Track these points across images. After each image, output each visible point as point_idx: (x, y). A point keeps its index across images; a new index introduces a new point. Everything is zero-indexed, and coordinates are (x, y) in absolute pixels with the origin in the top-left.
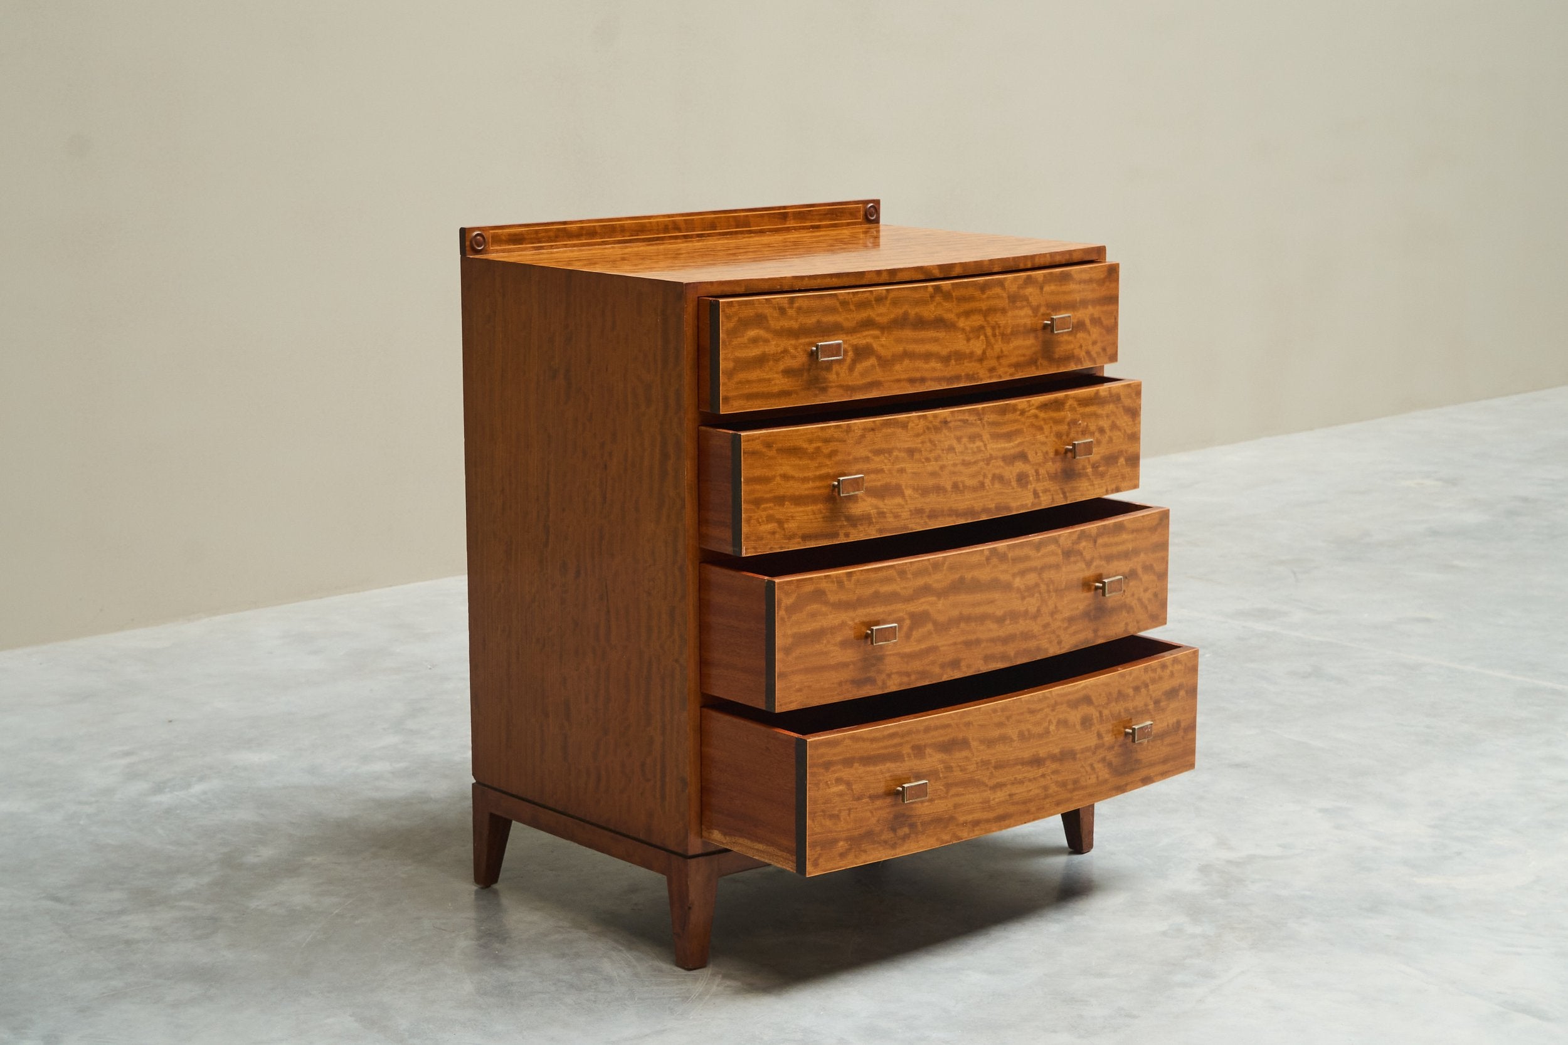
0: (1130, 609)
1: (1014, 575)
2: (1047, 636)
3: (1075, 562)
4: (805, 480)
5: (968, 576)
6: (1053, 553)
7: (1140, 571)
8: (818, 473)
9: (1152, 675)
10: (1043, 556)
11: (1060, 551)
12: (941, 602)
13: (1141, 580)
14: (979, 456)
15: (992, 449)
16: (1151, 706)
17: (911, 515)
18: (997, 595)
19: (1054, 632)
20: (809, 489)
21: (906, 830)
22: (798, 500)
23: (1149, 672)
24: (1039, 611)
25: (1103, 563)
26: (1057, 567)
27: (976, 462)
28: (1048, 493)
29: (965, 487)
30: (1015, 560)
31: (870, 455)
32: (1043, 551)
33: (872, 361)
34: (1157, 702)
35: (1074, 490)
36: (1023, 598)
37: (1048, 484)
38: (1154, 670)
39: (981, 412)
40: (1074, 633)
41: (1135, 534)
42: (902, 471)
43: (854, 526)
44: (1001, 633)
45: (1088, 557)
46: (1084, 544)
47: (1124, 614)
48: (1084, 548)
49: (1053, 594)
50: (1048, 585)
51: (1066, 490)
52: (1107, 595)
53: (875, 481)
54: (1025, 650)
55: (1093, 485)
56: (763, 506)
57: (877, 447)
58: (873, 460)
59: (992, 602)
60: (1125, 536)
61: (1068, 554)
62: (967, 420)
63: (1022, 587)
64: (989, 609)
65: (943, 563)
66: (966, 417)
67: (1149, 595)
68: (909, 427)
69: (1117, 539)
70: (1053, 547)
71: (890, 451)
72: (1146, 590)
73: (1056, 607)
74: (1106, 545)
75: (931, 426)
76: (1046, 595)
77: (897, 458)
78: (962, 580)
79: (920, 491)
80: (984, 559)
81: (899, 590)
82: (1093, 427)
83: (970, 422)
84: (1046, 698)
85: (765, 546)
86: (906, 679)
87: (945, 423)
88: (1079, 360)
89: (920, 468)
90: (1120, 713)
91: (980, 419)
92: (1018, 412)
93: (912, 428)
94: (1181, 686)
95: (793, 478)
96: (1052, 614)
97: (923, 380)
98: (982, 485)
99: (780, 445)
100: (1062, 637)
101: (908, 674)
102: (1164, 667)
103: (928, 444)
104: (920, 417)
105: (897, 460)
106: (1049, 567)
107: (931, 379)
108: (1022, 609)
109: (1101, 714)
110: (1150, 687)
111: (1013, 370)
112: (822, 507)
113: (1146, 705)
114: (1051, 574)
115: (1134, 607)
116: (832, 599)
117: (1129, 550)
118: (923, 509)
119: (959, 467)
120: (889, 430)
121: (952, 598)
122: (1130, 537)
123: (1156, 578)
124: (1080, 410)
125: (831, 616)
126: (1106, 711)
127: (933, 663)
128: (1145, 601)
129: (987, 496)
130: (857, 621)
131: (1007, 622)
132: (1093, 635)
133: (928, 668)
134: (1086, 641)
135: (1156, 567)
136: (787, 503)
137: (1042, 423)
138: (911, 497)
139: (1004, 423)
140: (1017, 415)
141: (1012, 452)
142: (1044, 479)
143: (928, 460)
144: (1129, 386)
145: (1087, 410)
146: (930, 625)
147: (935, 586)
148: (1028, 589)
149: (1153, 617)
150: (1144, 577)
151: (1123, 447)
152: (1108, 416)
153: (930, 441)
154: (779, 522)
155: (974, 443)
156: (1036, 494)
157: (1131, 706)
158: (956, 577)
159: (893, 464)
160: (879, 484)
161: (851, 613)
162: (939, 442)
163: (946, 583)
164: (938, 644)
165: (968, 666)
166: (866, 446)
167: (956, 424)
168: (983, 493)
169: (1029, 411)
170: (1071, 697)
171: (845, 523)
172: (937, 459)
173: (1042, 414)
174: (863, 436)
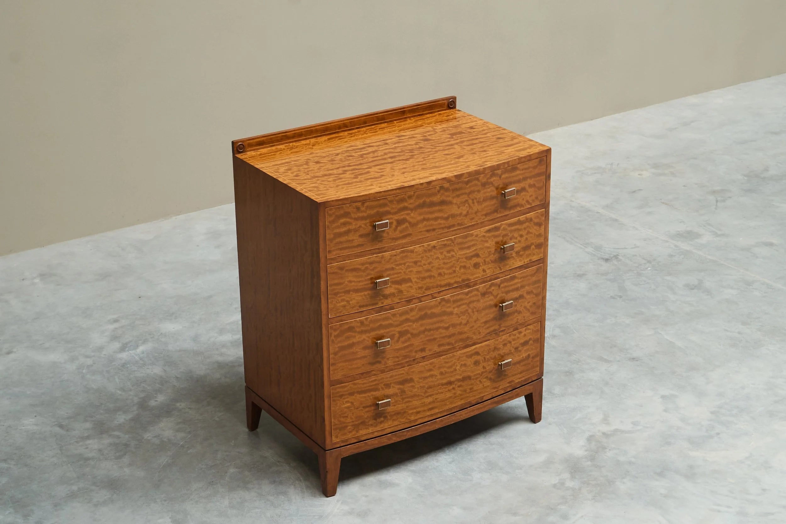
0: (520, 312)
1: (454, 308)
2: (473, 331)
3: (488, 297)
4: (359, 282)
5: (429, 312)
6: (476, 295)
8: (367, 278)
9: (514, 337)
10: (470, 297)
11: (479, 294)
12: (415, 324)
13: (526, 298)
14: (453, 259)
15: (460, 255)
16: (513, 350)
17: (416, 290)
18: (445, 318)
19: (476, 329)
20: (362, 285)
21: (382, 419)
22: (357, 291)
23: (512, 336)
24: (468, 321)
25: (504, 295)
26: (478, 301)
27: (451, 262)
28: (491, 269)
29: (445, 274)
30: (454, 301)
31: (394, 266)
32: (470, 295)
33: (407, 224)
34: (516, 349)
36: (459, 317)
37: (490, 265)
38: (515, 335)
39: (453, 239)
40: (488, 328)
41: (522, 279)
42: (411, 271)
43: (386, 298)
44: (447, 333)
45: (495, 294)
46: (493, 288)
47: (516, 314)
48: (493, 290)
49: (476, 313)
50: (472, 309)
51: (501, 266)
52: (504, 311)
54: (460, 339)
56: (339, 295)
57: (398, 263)
58: (395, 268)
59: (442, 321)
60: (516, 281)
61: (484, 294)
63: (459, 312)
64: (441, 324)
65: (416, 308)
66: (445, 242)
67: (530, 304)
68: (415, 251)
69: (511, 283)
70: (476, 292)
71: (405, 264)
72: (529, 302)
73: (477, 318)
74: (505, 287)
75: (426, 249)
76: (471, 314)
78: (426, 314)
79: (421, 279)
80: (438, 303)
81: (392, 322)
82: (516, 235)
83: (447, 244)
84: (454, 356)
85: (340, 312)
86: (397, 360)
87: (434, 247)
88: (522, 206)
89: (420, 269)
90: (495, 356)
91: (453, 243)
92: (474, 236)
93: (417, 252)
94: (530, 339)
95: (354, 281)
96: (475, 322)
97: (434, 230)
98: (455, 271)
99: (347, 268)
100: (481, 331)
101: (398, 357)
102: (520, 333)
103: (425, 258)
104: (420, 246)
105: (409, 267)
106: (473, 302)
107: (438, 229)
108: (458, 322)
109: (485, 358)
110: (513, 343)
111: (484, 217)
112: (370, 292)
113: (510, 351)
114: (475, 304)
115: (522, 311)
116: (358, 330)
117: (519, 287)
118: (422, 287)
119: (442, 265)
120: (404, 255)
121: (420, 322)
122: (520, 280)
123: (534, 296)
124: (509, 229)
125: (357, 337)
126: (488, 357)
127: (411, 351)
128: (528, 307)
129: (457, 276)
130: (371, 338)
131: (451, 328)
132: (499, 327)
133: (408, 354)
134: (495, 330)
135: (535, 291)
136: (351, 292)
137: (488, 239)
138: (416, 282)
139: (466, 242)
140: (473, 238)
141: (471, 254)
142: (489, 263)
143: (425, 265)
144: (538, 212)
145: (513, 228)
146: (409, 335)
147: (411, 318)
148: (462, 313)
149: (533, 313)
150: (528, 297)
151: (534, 241)
152: (525, 229)
153: (426, 256)
154: (348, 301)
155: (450, 253)
156: (484, 271)
157: (501, 352)
158: (423, 313)
159: (406, 269)
160: (398, 279)
161: (368, 335)
162: (431, 256)
163: (417, 317)
164: (414, 343)
165: (430, 350)
166: (392, 263)
167: (440, 246)
168: (455, 275)
169: (480, 234)
170: (468, 354)
171: (382, 298)
172: (430, 263)
173: (488, 235)
174: (390, 259)
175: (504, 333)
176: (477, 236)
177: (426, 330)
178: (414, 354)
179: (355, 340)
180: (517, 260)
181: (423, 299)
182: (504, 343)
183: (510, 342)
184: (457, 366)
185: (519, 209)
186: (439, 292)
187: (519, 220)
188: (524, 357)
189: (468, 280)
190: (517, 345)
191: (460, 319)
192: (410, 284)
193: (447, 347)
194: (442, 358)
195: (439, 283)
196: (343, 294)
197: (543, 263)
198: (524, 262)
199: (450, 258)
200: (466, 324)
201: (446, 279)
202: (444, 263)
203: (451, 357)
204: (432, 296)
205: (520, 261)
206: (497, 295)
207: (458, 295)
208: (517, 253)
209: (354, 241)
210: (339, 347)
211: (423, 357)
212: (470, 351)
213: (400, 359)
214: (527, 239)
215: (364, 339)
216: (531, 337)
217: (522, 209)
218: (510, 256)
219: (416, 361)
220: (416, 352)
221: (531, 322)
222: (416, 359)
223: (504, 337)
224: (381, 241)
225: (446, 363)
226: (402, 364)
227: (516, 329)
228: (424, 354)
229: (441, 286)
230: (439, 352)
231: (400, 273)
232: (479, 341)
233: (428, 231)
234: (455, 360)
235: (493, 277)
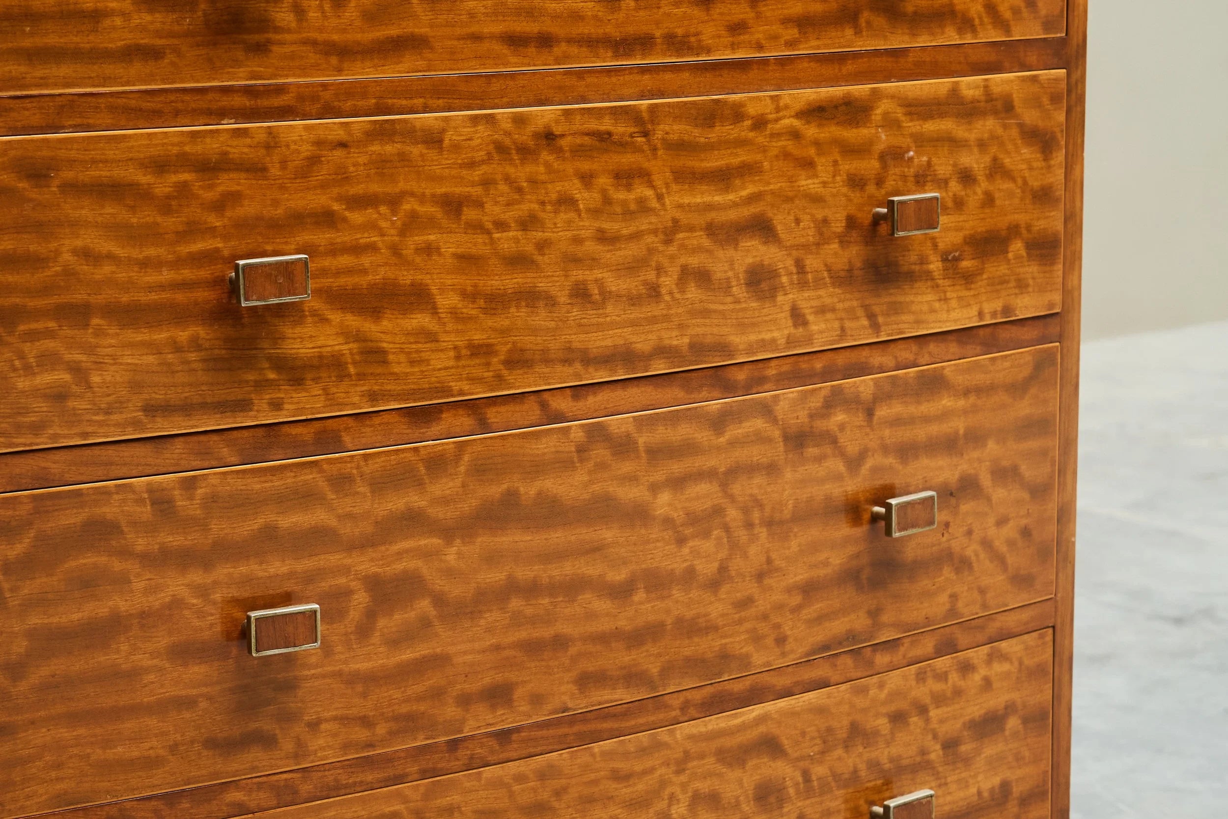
0: (963, 564)
1: (654, 488)
2: (748, 625)
3: (820, 459)
4: (145, 264)
5: (529, 490)
6: (760, 438)
7: (986, 480)
8: (185, 249)
9: (938, 687)
10: (733, 443)
11: (777, 433)
12: (454, 549)
13: (989, 499)
14: (644, 223)
15: (680, 206)
16: (936, 753)
17: (458, 358)
18: (608, 534)
19: (765, 617)
20: (162, 287)
23: (930, 681)
24: (723, 569)
25: (890, 460)
26: (771, 469)
27: (636, 236)
28: (829, 316)
29: (606, 295)
30: (655, 453)
31: (336, 207)
32: (734, 431)
34: (950, 745)
35: (896, 309)
36: (681, 541)
37: (828, 295)
38: (942, 677)
39: (645, 115)
40: (820, 619)
41: (972, 399)
42: (429, 250)
43: (297, 382)
44: (624, 620)
45: (852, 449)
46: (840, 417)
47: (947, 572)
48: (842, 427)
49: (762, 533)
50: (746, 511)
51: (876, 309)
52: (896, 534)
53: (350, 271)
54: (688, 659)
55: (946, 300)
56: (22, 328)
57: (357, 189)
58: (345, 220)
59: (596, 549)
60: (946, 402)
62: (610, 134)
63: (678, 515)
64: (591, 569)
65: (458, 458)
66: (606, 125)
67: (1009, 531)
68: (446, 142)
69: (927, 408)
70: (758, 424)
71: (394, 202)
72: (1001, 522)
73: (769, 561)
74: (897, 422)
75: (507, 141)
76: (742, 535)
77: (413, 216)
78: (511, 498)
79: (481, 302)
80: (573, 449)
81: (333, 522)
82: (943, 168)
83: (615, 138)
84: (658, 745)
85: (37, 428)
86: (361, 734)
87: (549, 137)
88: (966, 24)
89: (477, 244)
90: (855, 771)
91: (645, 134)
92: (748, 123)
93: (456, 147)
94: (1010, 708)
95: (111, 257)
96: (760, 576)
97: (545, 41)
98: (654, 292)
99: (68, 175)
100: (787, 630)
101: (365, 722)
102: (966, 668)
103: (503, 187)
104: (475, 119)
105: (413, 223)
106: (751, 469)
107: (570, 41)
108: (678, 566)
109: (806, 775)
110: (933, 713)
111: (792, 33)
112: (201, 331)
113: (923, 752)
114: (756, 485)
115: (973, 558)
116: (141, 544)
117: (957, 433)
118: (489, 346)
119: (590, 247)
120: (390, 149)
121: (484, 541)
122: (961, 403)
123: (1026, 496)
124: (914, 126)
125: (139, 585)
126: (819, 771)
127: (437, 694)
128: (1000, 546)
129: (667, 318)
130: (217, 596)
131: (640, 596)
132: (869, 622)
133: (422, 707)
134: (851, 636)
135: (1028, 471)
136: (95, 321)
137: (812, 151)
138: (454, 313)
139: (710, 147)
140: (743, 130)
141: (732, 215)
142: (818, 283)
143: (501, 225)
144: (1034, 79)
145: (931, 127)
146: (424, 605)
147: (438, 513)
148: (693, 519)
149: (1022, 581)
150: (999, 494)
151: (1021, 218)
152: (982, 145)
153: (507, 179)
154: (76, 370)
155: (629, 191)
156: (797, 317)
157: (883, 754)
158: (495, 491)
159: (404, 232)
160: (363, 281)
161: (196, 576)
162: (533, 182)
163: (469, 505)
164: (451, 650)
165: (537, 700)
166: (324, 186)
167: (579, 141)
168: (657, 310)
169: (777, 120)
170: (729, 742)
171: (272, 375)
172: (528, 223)
173: (811, 131)
174: (314, 161)
175: (898, 657)
176: (760, 123)
177: (512, 588)
178: (451, 711)
179: (122, 604)
180: (949, 295)
181: (493, 415)
182: (892, 708)
183: (923, 710)
184: (672, 797)
185: (951, 36)
186: (579, 391)
187: (954, 91)
188: (986, 794)
189: (724, 349)
190: (952, 728)
191: (686, 550)
192: (420, 320)
193: (622, 695)
194: (596, 747)
195: (578, 340)
196: (52, 325)
197: (1060, 339)
198: (981, 315)
199: (628, 214)
200: (714, 585)
201: (613, 325)
202: (602, 237)
203: (643, 751)
204: (544, 406)
205: (964, 303)
206: (862, 455)
207: (674, 419)
208: (950, 260)
209: (107, 22)
210: (31, 634)
211: (504, 736)
212: (742, 728)
213: (381, 730)
214: (989, 200)
215: (177, 603)
216: (1015, 696)
217: (969, 39)
218: (917, 268)
219: (463, 753)
220: (465, 701)
221: (1011, 621)
222: (465, 739)
223: (894, 680)
224: (261, 49)
225: (618, 777)
226: (388, 760)
227: (948, 647)
228: (504, 720)
229: (588, 360)
230: (584, 717)
231: (372, 248)
232: (782, 681)
233: (515, 41)
234: (662, 770)
235: (841, 359)
